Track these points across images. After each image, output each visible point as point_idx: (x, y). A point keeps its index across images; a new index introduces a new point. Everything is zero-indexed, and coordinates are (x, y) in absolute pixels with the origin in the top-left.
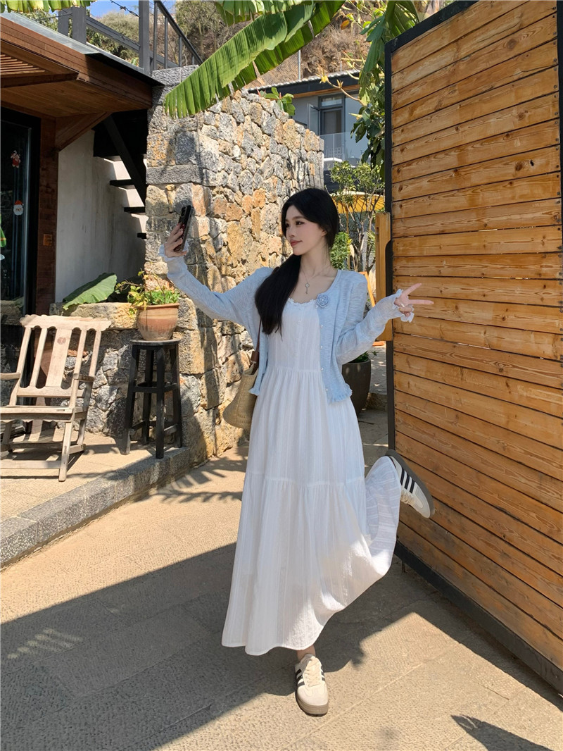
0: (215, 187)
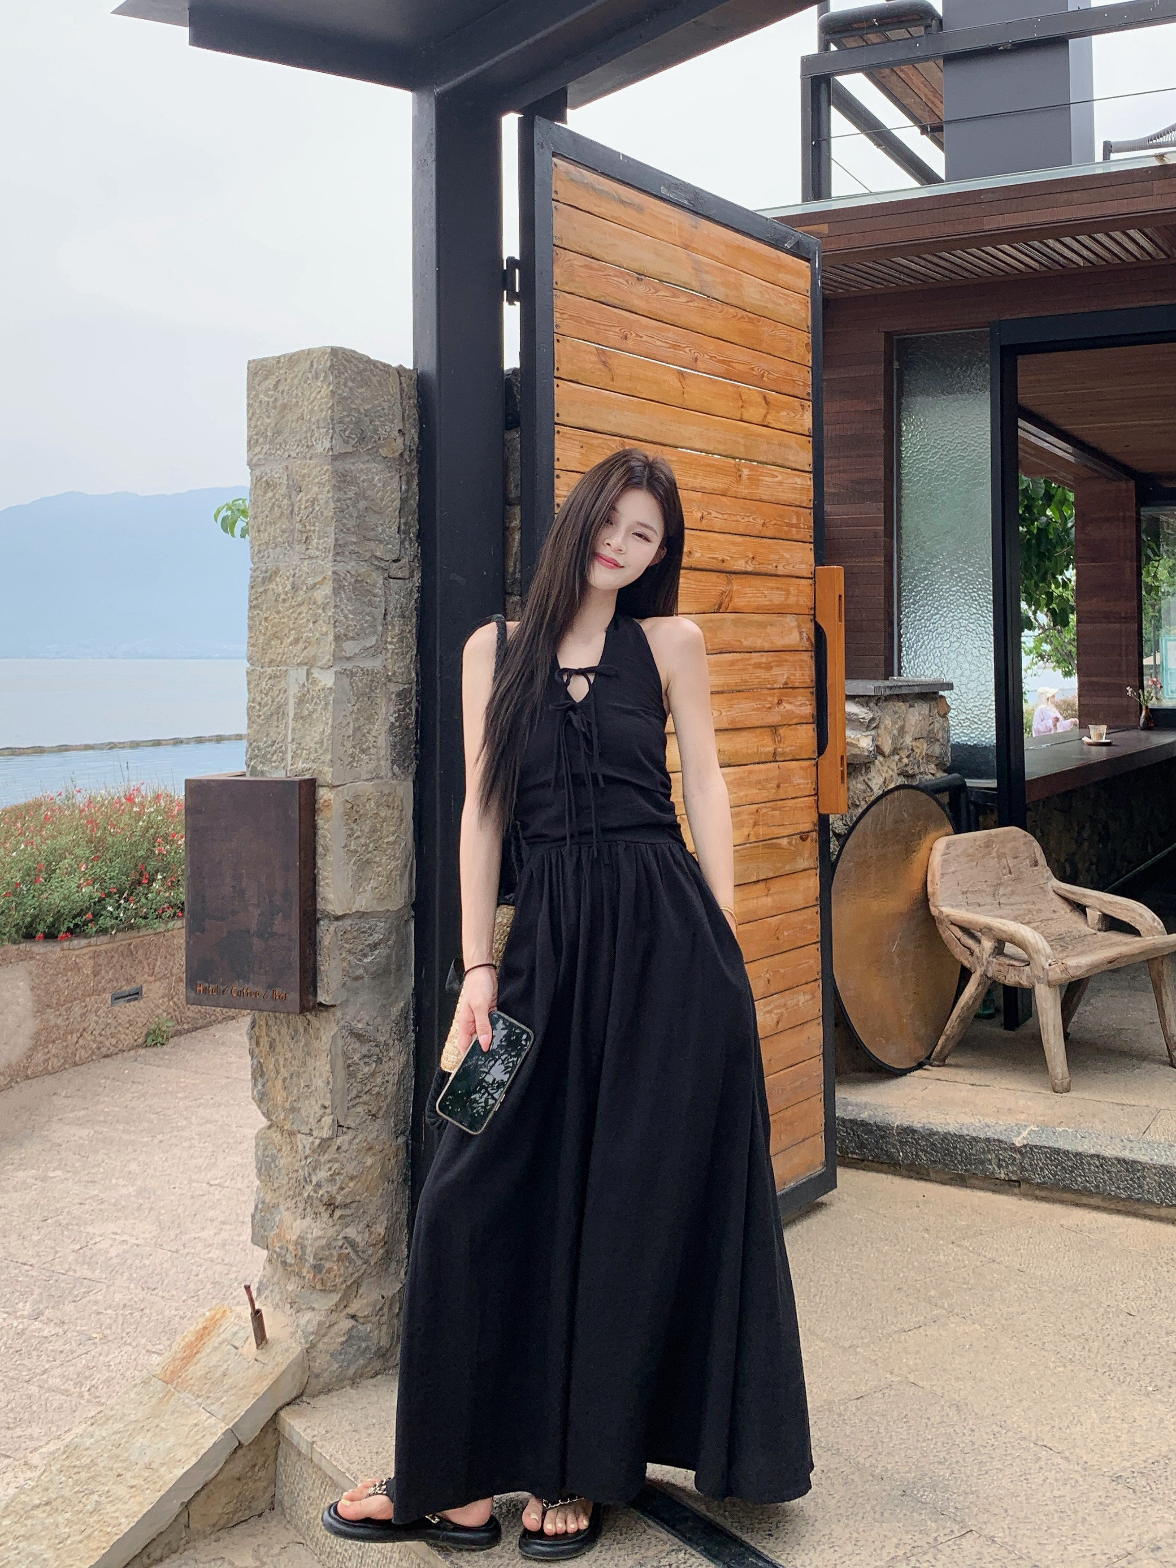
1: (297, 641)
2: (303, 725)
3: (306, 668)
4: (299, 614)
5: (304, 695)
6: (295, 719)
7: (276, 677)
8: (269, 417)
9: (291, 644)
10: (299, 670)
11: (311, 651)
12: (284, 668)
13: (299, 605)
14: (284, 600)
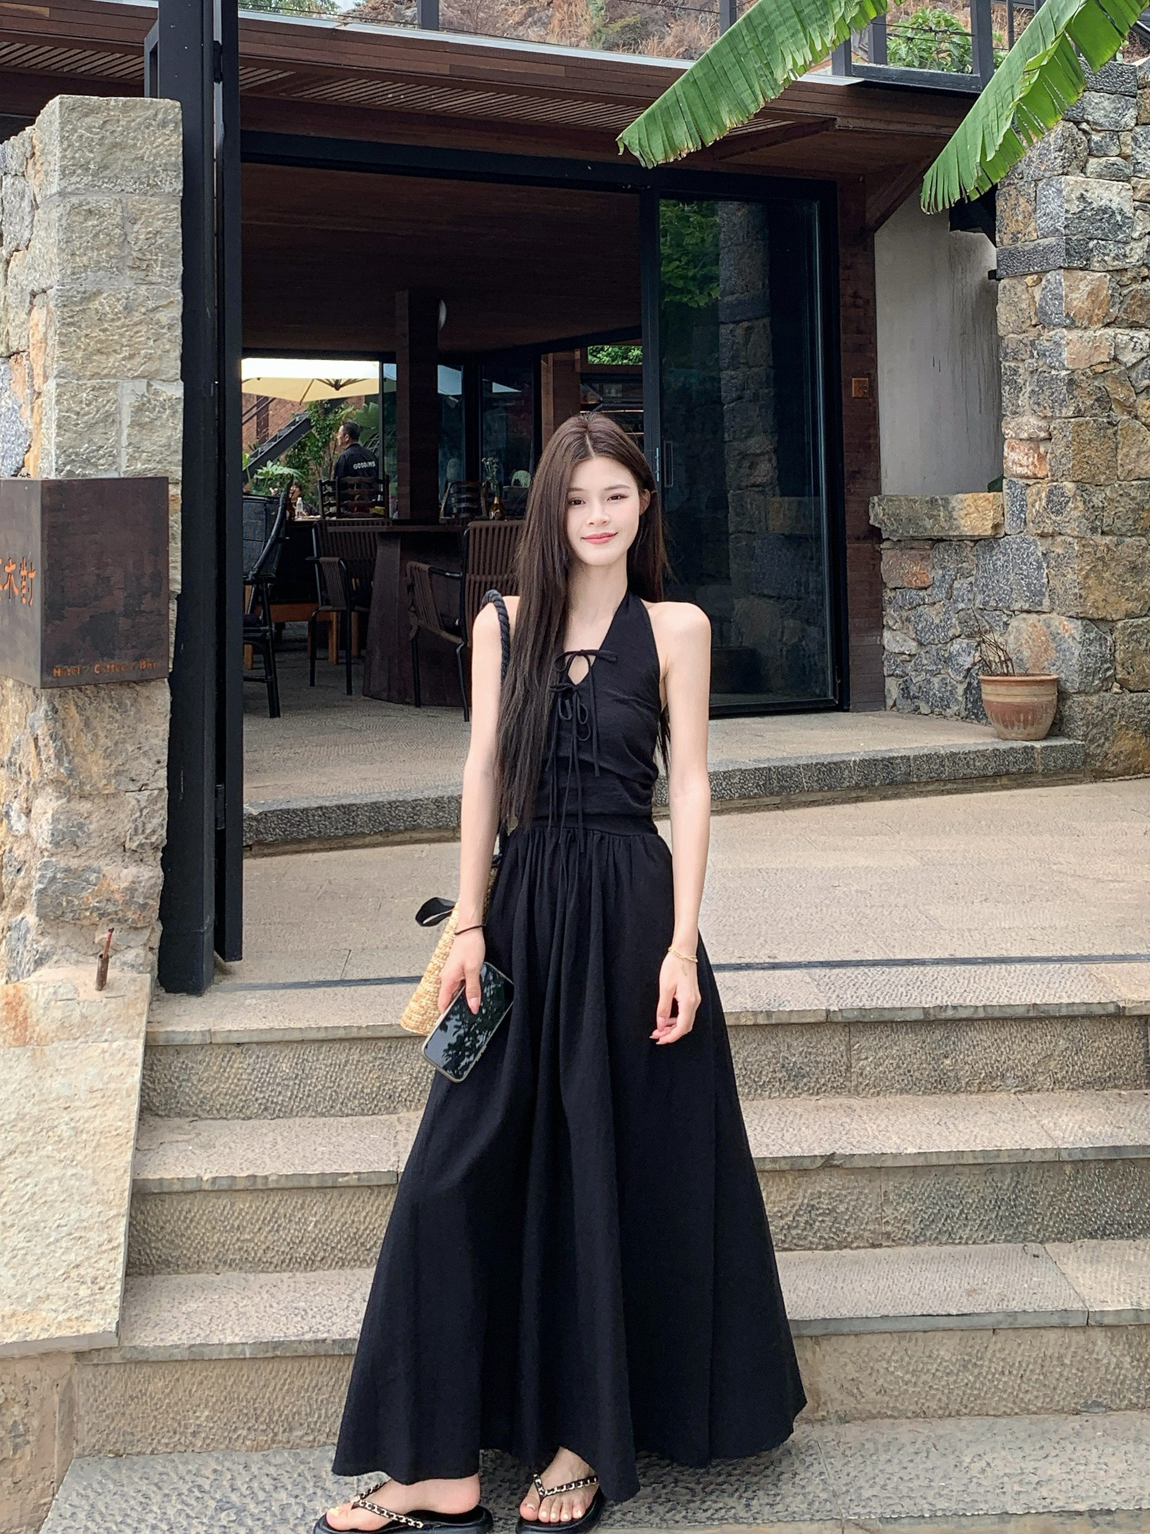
0: (1126, 270)
1: (131, 357)
2: (140, 432)
3: (145, 381)
4: (137, 332)
5: (144, 404)
6: (131, 426)
7: (101, 388)
8: (91, 152)
9: (124, 359)
10: (137, 382)
11: (152, 366)
12: (113, 381)
13: (136, 324)
14: (113, 320)
